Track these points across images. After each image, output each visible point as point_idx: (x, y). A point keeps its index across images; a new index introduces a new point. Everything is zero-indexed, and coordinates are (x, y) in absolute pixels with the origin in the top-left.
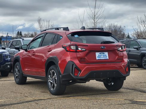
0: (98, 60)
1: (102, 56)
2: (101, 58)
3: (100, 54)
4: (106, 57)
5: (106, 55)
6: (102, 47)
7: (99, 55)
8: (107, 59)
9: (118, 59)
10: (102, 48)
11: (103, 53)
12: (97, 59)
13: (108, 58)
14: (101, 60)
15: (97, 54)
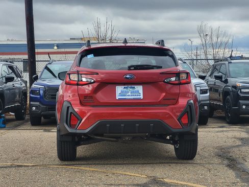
0: (119, 99)
1: (129, 94)
2: (127, 97)
3: (125, 89)
4: (138, 96)
5: (138, 92)
6: (128, 76)
7: (122, 92)
8: (140, 99)
9: (164, 99)
10: (127, 78)
11: (131, 88)
12: (117, 99)
13: (142, 97)
14: (125, 99)
15: (119, 89)
